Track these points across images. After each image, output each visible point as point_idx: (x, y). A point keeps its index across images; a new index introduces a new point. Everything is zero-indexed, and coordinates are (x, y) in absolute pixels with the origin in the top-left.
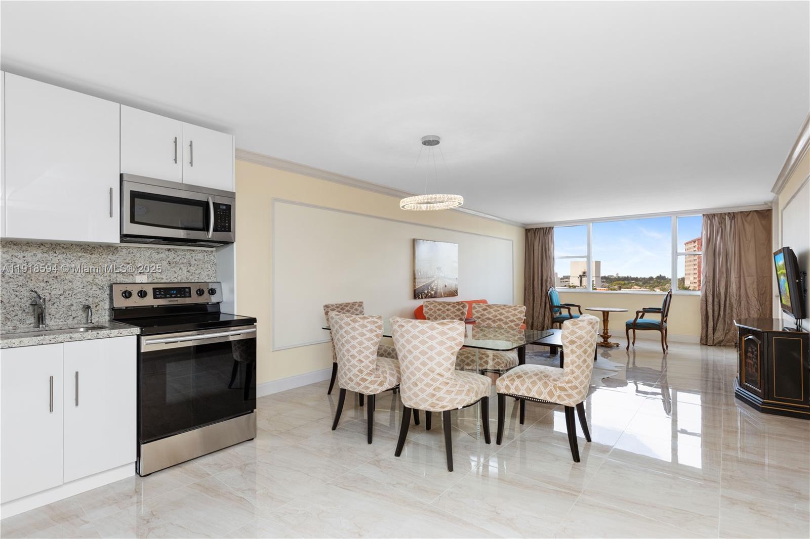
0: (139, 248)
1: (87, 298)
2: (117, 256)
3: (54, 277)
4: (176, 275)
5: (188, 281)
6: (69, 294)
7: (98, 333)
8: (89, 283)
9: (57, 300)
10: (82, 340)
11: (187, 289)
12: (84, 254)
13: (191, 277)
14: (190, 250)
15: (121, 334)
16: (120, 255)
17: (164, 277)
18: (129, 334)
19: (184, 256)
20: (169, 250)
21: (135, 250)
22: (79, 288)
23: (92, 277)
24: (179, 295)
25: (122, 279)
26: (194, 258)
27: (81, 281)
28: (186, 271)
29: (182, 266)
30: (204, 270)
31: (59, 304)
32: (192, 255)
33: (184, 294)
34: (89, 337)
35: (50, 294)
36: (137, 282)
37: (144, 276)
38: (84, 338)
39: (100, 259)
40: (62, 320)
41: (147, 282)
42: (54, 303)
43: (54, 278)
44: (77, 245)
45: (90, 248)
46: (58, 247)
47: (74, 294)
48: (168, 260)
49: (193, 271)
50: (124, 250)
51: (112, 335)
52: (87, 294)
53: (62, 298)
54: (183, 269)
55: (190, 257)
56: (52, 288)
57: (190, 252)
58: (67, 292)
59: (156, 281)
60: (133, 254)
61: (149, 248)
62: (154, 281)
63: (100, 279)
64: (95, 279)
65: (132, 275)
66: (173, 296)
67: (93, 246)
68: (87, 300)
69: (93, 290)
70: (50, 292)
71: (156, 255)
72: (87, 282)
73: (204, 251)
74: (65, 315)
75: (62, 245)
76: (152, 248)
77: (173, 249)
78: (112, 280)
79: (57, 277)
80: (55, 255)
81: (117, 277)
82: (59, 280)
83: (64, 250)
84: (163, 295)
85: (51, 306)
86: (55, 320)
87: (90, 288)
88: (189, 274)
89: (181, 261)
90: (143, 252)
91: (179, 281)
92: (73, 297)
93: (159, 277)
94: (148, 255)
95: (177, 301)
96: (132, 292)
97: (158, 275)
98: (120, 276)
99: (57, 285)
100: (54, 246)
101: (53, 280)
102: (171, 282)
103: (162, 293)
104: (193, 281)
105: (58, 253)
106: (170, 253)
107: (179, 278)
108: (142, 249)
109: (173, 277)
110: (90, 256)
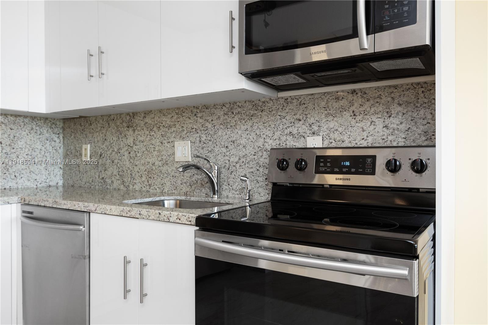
0: (312, 94)
1: (258, 168)
2: (287, 111)
3: (232, 141)
4: (365, 134)
5: (385, 145)
6: (243, 162)
7: (160, 214)
8: (260, 148)
9: (234, 168)
10: (148, 219)
11: (369, 160)
12: (256, 112)
13: (390, 138)
14: (390, 87)
15: (180, 220)
16: (290, 109)
17: (345, 138)
18: (187, 223)
19: (378, 100)
20: (354, 92)
21: (307, 99)
22: (251, 155)
23: (262, 140)
24: (353, 170)
25: (292, 143)
26: (396, 101)
27: (253, 146)
28: (381, 126)
29: (374, 119)
30: (416, 123)
31: (235, 173)
32: (393, 95)
33: (364, 168)
34: (153, 217)
35: (229, 161)
36: (308, 146)
37: (319, 137)
38: (149, 216)
39: (269, 116)
40: (237, 192)
41: (321, 146)
42: (232, 172)
43: (232, 143)
44: (250, 101)
45: (260, 104)
46: (235, 107)
47: (247, 161)
48: (353, 108)
49: (395, 126)
50: (295, 101)
51: (171, 220)
52: (258, 163)
53: (238, 166)
54: (377, 123)
55: (389, 99)
56: (231, 155)
57: (390, 90)
58: (242, 160)
59: (334, 145)
60: (306, 106)
61: (325, 93)
62: (331, 146)
63: (270, 143)
64: (265, 144)
65: (304, 137)
66: (344, 170)
67: (263, 100)
68: (258, 170)
69: (264, 157)
70: (229, 159)
71: (334, 104)
72: (258, 148)
73: (418, 84)
74: (240, 187)
75: (238, 104)
76: (328, 93)
77: (360, 89)
78: (281, 144)
79: (234, 141)
80: (233, 115)
81: (287, 140)
82: (236, 145)
83: (239, 110)
84: (328, 167)
85: (230, 176)
86: (233, 192)
87: (261, 154)
88: (387, 132)
89: (373, 109)
90: (316, 101)
91: (370, 145)
92: (246, 166)
93: (338, 139)
94: (323, 104)
95: (349, 179)
96: (289, 161)
97: (336, 136)
98: (290, 138)
99: (233, 151)
100: (232, 105)
101: (231, 145)
102: (356, 146)
103: (328, 164)
104: (395, 144)
105: (234, 113)
106: (355, 98)
107: (370, 139)
108: (316, 96)
109: (359, 138)
110: (261, 113)
